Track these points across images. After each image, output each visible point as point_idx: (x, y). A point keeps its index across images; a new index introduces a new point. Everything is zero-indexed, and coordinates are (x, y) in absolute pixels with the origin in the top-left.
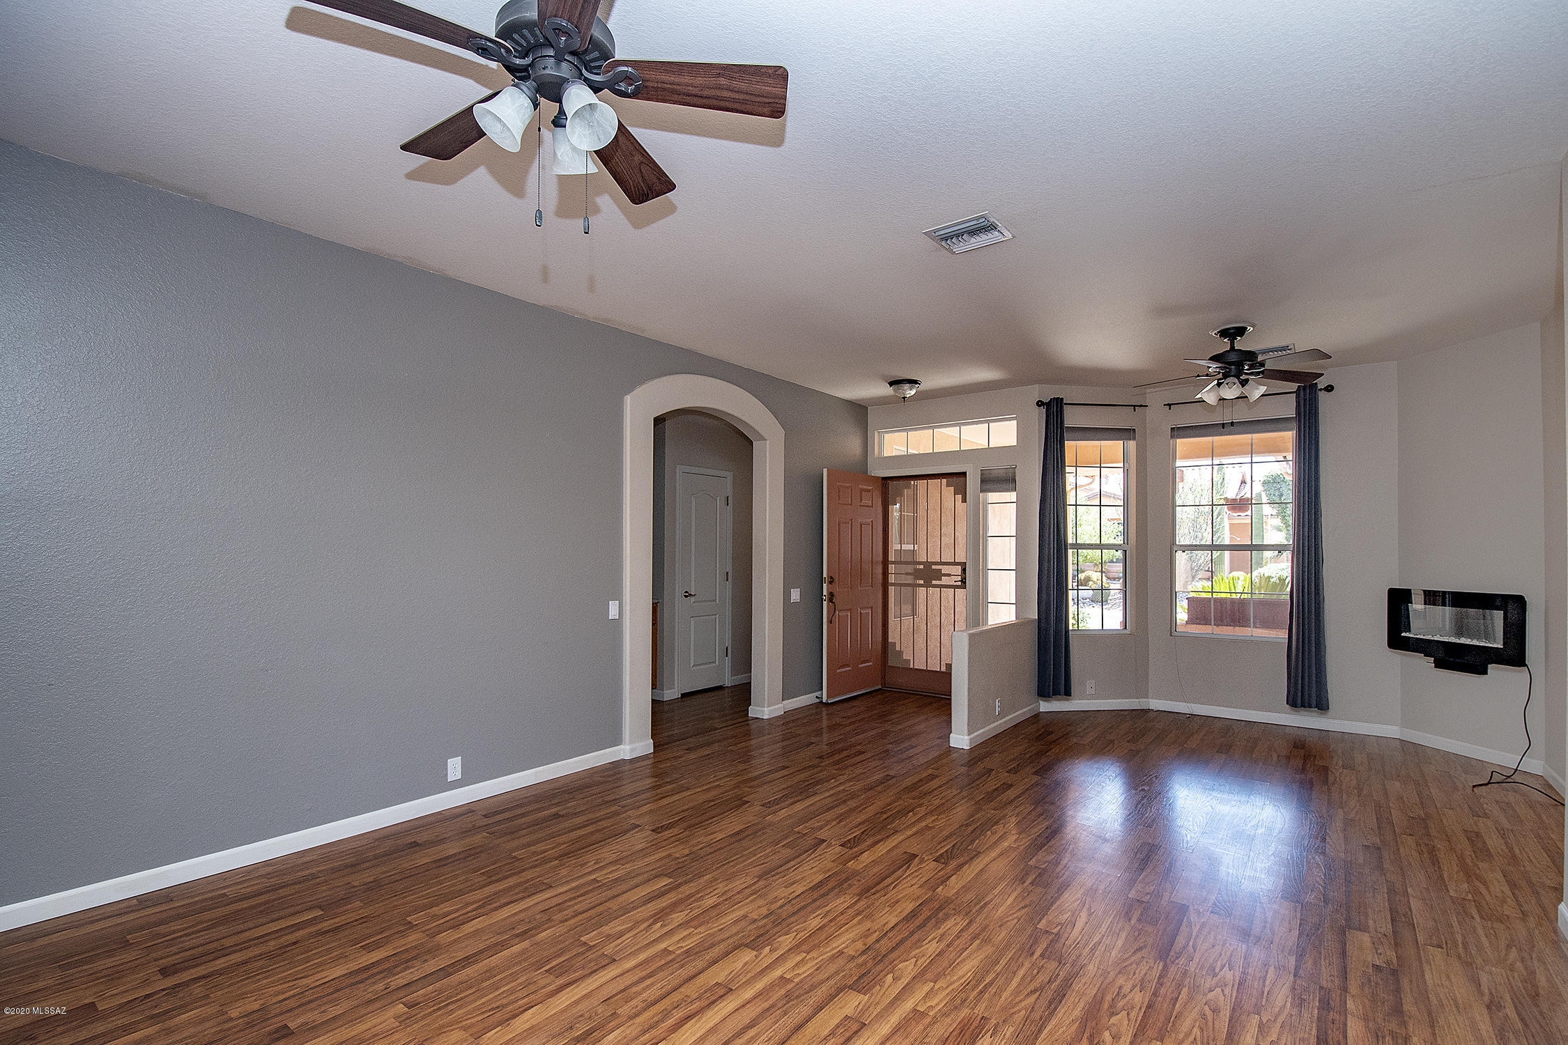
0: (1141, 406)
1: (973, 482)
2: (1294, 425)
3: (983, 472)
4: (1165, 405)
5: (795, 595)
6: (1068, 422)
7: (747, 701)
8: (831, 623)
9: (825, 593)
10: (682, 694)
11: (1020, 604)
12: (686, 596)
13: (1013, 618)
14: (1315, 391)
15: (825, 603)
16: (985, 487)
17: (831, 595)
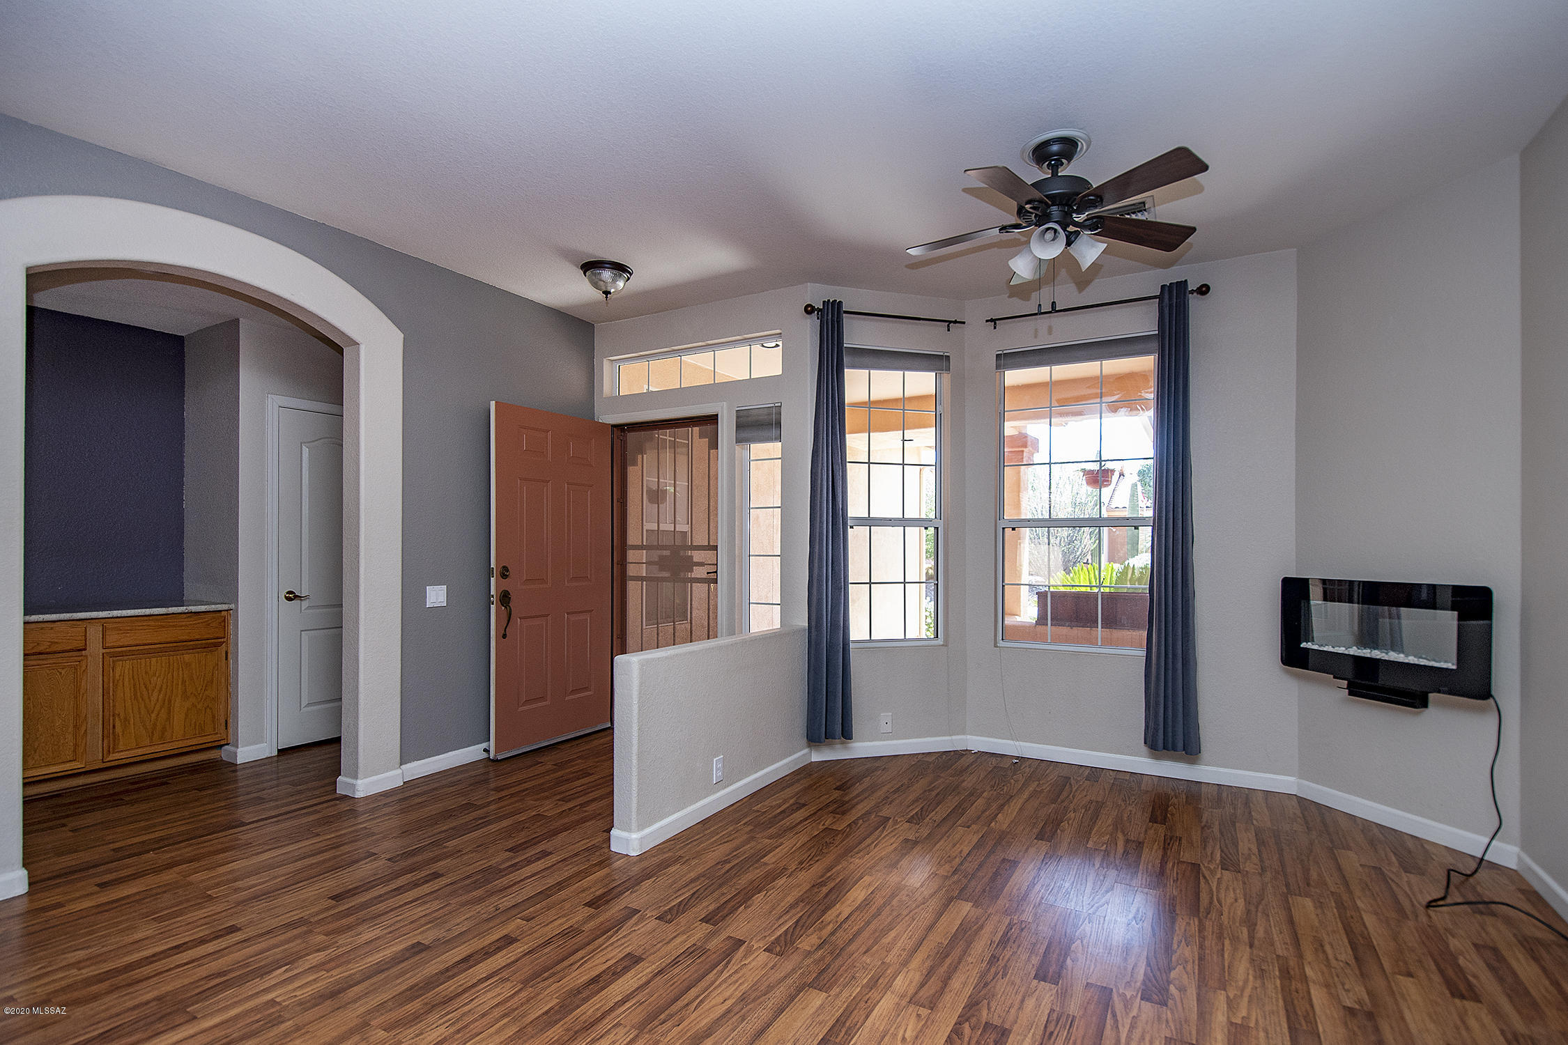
0: (955, 322)
1: (726, 429)
2: (1155, 345)
3: (741, 414)
4: (987, 321)
5: (436, 596)
6: (848, 343)
7: (336, 770)
8: (504, 636)
9: (493, 592)
10: (279, 751)
11: (786, 604)
12: (289, 599)
13: (777, 625)
14: (1185, 295)
15: (493, 607)
16: (744, 435)
17: (505, 598)
